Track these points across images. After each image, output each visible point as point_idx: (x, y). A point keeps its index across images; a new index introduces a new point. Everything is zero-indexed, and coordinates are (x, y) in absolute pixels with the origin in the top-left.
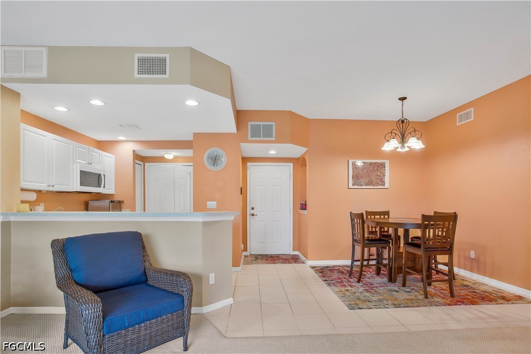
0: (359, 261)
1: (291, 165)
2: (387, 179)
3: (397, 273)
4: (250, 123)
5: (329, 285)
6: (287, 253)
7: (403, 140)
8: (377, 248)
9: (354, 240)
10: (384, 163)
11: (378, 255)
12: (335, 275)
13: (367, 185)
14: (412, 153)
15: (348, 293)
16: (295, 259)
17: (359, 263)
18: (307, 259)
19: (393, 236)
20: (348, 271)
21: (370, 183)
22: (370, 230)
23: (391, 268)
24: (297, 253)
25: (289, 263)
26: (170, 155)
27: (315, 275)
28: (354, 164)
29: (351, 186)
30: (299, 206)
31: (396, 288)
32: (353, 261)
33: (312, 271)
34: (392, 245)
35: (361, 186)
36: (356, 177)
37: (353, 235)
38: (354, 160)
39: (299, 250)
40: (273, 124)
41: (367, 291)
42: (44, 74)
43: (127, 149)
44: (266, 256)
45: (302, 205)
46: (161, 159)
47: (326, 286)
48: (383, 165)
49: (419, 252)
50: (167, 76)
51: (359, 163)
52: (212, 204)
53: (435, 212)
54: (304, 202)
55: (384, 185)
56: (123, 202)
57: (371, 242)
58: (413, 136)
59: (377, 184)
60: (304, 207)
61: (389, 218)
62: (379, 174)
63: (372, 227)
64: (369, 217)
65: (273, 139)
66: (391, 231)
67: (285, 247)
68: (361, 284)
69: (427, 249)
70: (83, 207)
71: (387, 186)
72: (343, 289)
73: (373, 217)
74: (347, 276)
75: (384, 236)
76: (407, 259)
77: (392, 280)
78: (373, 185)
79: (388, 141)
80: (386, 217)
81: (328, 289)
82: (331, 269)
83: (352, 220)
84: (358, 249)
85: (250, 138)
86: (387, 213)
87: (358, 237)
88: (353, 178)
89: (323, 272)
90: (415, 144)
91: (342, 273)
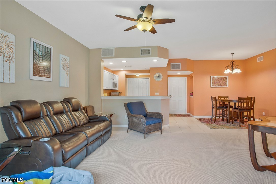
0: (215, 115)
1: (186, 78)
2: (227, 83)
3: (230, 119)
4: (171, 64)
5: (203, 123)
6: (184, 113)
7: (232, 69)
8: (222, 110)
9: (213, 107)
10: (226, 77)
11: (223, 113)
12: (205, 120)
13: (218, 86)
14: (236, 74)
15: (210, 125)
16: (188, 116)
17: (214, 116)
18: (194, 115)
19: (228, 105)
20: (210, 120)
21: (220, 85)
22: (220, 104)
23: (228, 118)
24: (189, 113)
25: (186, 116)
26: (138, 75)
27: (197, 120)
28: (213, 78)
29: (212, 86)
30: (189, 94)
31: (229, 125)
32: (213, 115)
33: (196, 119)
34: (228, 109)
35: (216, 86)
36: (214, 83)
37: (213, 105)
38: (213, 76)
39: (190, 112)
40: (180, 63)
41: (218, 125)
42: (114, 56)
43: (123, 74)
44: (176, 114)
45: (191, 94)
46: (134, 76)
47: (202, 123)
48: (226, 78)
49: (237, 111)
50: (150, 55)
51: (216, 77)
52: (157, 94)
53: (247, 97)
54: (192, 93)
55: (226, 86)
56: (122, 93)
57: (220, 108)
58: (236, 68)
59: (223, 86)
60: (192, 95)
61: (228, 99)
62: (224, 81)
63: (221, 103)
64: (220, 99)
65: (180, 69)
66: (227, 103)
67: (184, 111)
68: (215, 123)
69: (240, 110)
70: (109, 95)
71: (228, 86)
72: (208, 124)
73: (221, 99)
74: (210, 121)
75: (225, 106)
76: (234, 114)
77: (228, 122)
78: (221, 86)
79: (226, 70)
80: (227, 99)
81: (203, 124)
82: (204, 119)
83: (212, 99)
84: (214, 110)
85: (171, 69)
86: (228, 97)
87: (214, 106)
88: (213, 83)
89: (200, 119)
90: (237, 71)
91: (208, 120)
